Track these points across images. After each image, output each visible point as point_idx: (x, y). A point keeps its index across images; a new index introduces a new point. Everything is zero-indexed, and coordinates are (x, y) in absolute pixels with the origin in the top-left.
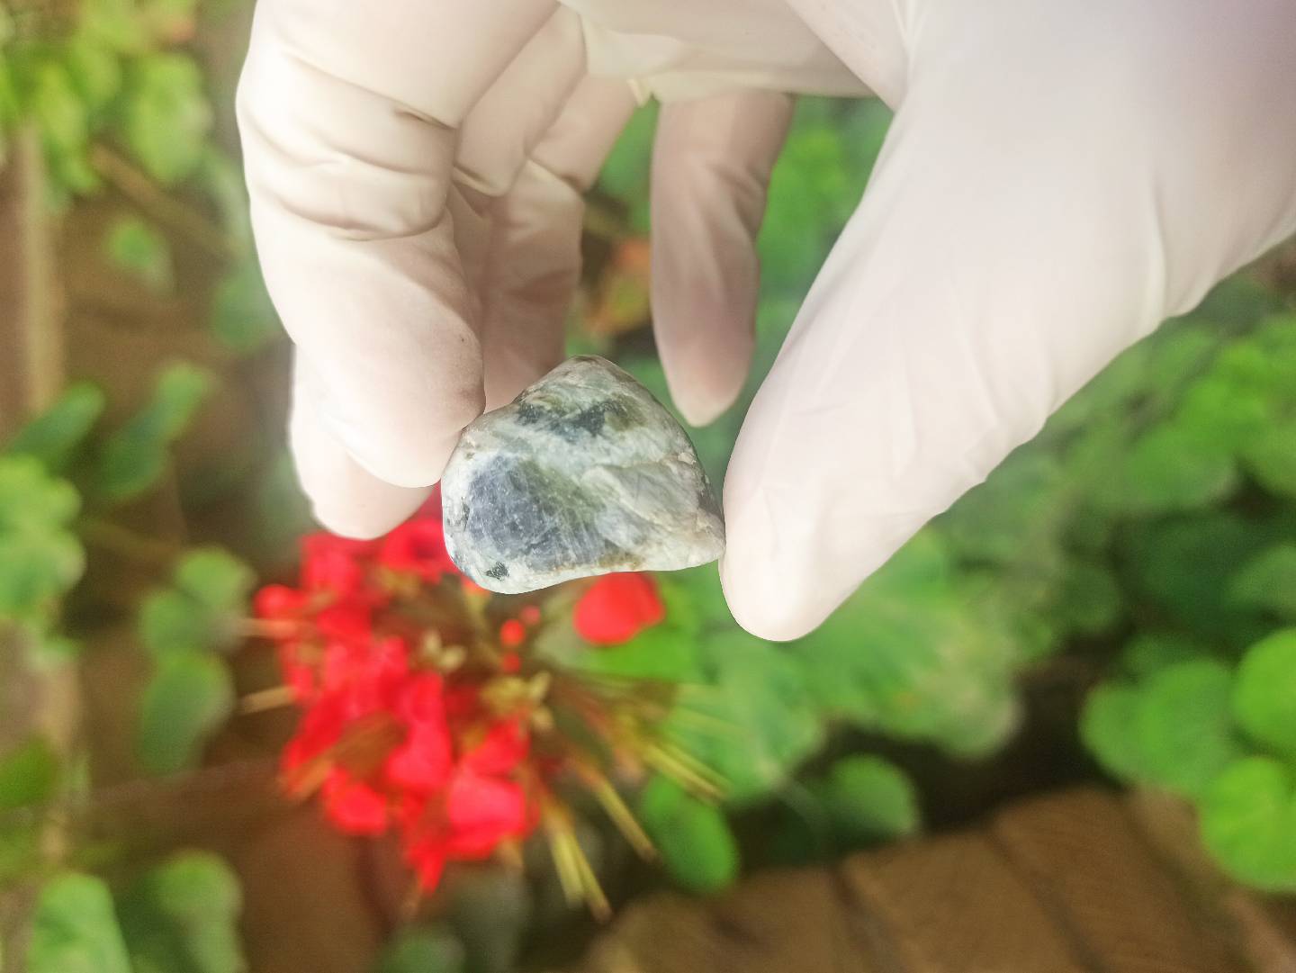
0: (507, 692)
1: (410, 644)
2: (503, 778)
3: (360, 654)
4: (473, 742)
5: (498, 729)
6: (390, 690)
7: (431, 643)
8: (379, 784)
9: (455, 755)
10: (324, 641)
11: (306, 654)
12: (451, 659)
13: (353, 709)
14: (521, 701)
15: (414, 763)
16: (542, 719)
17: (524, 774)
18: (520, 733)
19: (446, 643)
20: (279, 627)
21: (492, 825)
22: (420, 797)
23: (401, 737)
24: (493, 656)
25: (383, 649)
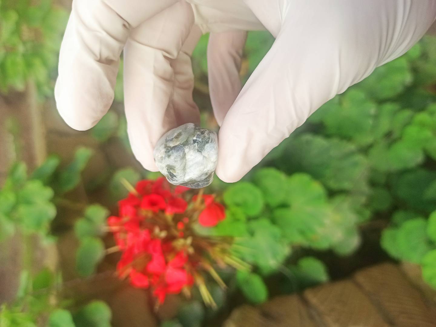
0: (180, 243)
1: (151, 231)
2: (182, 269)
3: (137, 235)
4: (171, 258)
5: (178, 254)
6: (146, 245)
7: (157, 230)
8: (145, 272)
9: (167, 263)
10: (126, 232)
11: (121, 236)
12: (163, 234)
13: (136, 251)
14: (184, 245)
15: (155, 266)
16: (191, 250)
17: (187, 267)
18: (185, 255)
19: (161, 230)
20: (115, 228)
21: (179, 283)
22: (157, 275)
23: (150, 259)
24: (176, 233)
25: (143, 233)
